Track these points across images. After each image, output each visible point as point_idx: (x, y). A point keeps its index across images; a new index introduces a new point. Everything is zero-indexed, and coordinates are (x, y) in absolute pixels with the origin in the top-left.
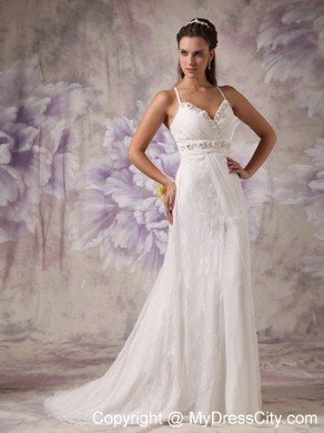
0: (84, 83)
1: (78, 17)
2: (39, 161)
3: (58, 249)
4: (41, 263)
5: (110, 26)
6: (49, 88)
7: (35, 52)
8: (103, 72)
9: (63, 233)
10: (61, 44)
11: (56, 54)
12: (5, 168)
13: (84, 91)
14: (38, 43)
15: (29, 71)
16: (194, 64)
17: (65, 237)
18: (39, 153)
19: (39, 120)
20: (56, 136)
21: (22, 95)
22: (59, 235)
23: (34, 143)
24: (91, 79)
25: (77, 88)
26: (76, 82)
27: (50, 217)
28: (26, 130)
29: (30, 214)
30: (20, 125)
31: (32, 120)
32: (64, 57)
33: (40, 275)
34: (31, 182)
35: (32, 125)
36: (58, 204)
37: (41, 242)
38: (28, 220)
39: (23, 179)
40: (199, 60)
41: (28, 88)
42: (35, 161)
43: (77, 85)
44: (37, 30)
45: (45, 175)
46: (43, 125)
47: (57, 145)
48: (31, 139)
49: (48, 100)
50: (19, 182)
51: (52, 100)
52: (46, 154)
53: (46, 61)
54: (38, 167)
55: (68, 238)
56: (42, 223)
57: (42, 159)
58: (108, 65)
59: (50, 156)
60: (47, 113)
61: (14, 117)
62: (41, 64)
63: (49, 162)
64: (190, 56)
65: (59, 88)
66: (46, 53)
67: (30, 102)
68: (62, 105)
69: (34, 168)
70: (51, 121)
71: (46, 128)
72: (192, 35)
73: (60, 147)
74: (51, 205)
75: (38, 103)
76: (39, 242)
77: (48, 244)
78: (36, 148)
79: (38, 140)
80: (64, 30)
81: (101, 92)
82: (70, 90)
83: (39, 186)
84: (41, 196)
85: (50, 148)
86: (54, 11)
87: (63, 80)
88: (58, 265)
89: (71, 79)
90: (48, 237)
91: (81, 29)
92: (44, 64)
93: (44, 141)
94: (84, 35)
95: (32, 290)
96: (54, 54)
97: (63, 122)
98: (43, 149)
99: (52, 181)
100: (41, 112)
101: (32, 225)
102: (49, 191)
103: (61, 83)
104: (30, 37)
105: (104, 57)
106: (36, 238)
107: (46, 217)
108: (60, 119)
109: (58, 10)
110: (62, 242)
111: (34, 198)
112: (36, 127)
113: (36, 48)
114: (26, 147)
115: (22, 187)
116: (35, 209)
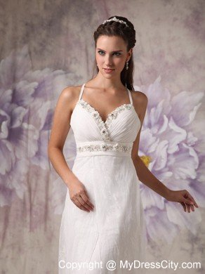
0: (66, 70)
1: (61, 12)
2: (27, 136)
3: (43, 213)
4: (28, 226)
5: (90, 20)
6: (37, 74)
7: (25, 42)
8: (83, 60)
9: (47, 199)
10: (48, 36)
11: (43, 45)
12: (4, 141)
13: (67, 77)
14: (27, 35)
15: (20, 59)
16: (111, 65)
17: (49, 203)
18: (27, 130)
19: (28, 101)
20: (42, 115)
21: (14, 79)
22: (44, 200)
23: (23, 121)
24: (73, 67)
25: (61, 74)
26: (60, 69)
27: (36, 185)
28: (18, 110)
29: (20, 182)
30: (14, 105)
31: (22, 101)
32: (49, 48)
33: (27, 236)
34: (20, 154)
35: (22, 105)
36: (44, 174)
37: (28, 206)
38: (17, 188)
39: (14, 152)
40: (116, 60)
41: (19, 74)
42: (24, 137)
43: (61, 71)
44: (27, 24)
45: (33, 149)
46: (32, 105)
47: (43, 122)
48: (21, 117)
49: (36, 84)
50: (12, 154)
51: (39, 85)
52: (33, 131)
53: (35, 50)
54: (27, 142)
55: (51, 204)
56: (30, 190)
57: (30, 134)
58: (87, 55)
59: (37, 132)
60: (35, 95)
61: (10, 98)
62: (30, 53)
63: (36, 137)
64: (107, 56)
65: (45, 74)
66: (34, 44)
67: (21, 85)
68: (48, 89)
69: (23, 142)
70: (38, 101)
71: (34, 107)
72: (110, 34)
73: (46, 124)
74: (37, 175)
75: (27, 86)
76: (26, 207)
77: (34, 209)
78: (25, 125)
79: (27, 119)
80: (50, 24)
81: (81, 78)
82: (55, 76)
83: (28, 158)
84: (29, 167)
85: (37, 125)
86: (42, 8)
87: (49, 66)
88: (43, 226)
89: (56, 66)
90: (35, 203)
91: (64, 23)
92: (33, 53)
93: (32, 119)
94: (67, 28)
95: (20, 250)
96: (41, 45)
97: (48, 103)
98: (31, 127)
99: (38, 154)
100: (31, 93)
101: (21, 192)
102: (35, 163)
103: (47, 70)
104: (21, 30)
105: (84, 48)
106: (24, 203)
107: (33, 186)
108: (46, 101)
109: (45, 7)
110: (46, 207)
111: (22, 168)
112: (25, 107)
113: (26, 39)
114: (17, 124)
115: (14, 159)
116: (23, 178)
